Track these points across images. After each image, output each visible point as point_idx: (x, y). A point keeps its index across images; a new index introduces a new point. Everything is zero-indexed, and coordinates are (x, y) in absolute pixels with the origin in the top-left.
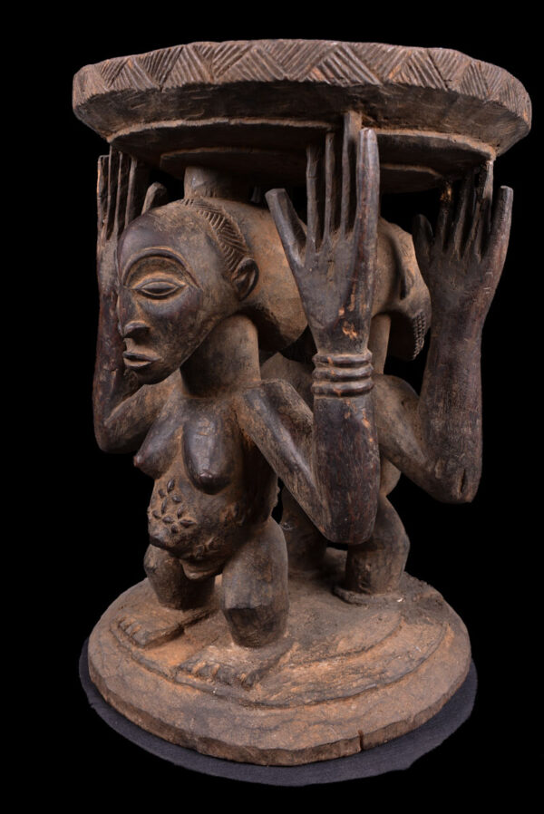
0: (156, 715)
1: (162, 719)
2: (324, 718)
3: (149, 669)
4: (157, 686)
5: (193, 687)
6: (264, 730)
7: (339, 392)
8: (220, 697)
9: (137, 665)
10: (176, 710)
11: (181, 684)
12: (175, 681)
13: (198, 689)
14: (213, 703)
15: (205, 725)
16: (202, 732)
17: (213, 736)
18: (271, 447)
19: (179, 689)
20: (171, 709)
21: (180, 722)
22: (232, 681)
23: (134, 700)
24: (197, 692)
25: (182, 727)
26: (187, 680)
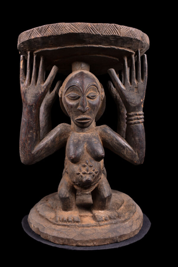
0: (102, 238)
1: (105, 237)
2: (137, 218)
3: (88, 227)
4: (95, 230)
5: (106, 224)
6: (131, 226)
7: (141, 122)
8: (116, 223)
9: (82, 228)
10: (107, 233)
11: (102, 225)
12: (100, 226)
13: (108, 224)
14: (115, 226)
15: (118, 232)
16: (118, 235)
17: (122, 234)
18: (116, 143)
19: (103, 227)
20: (106, 233)
21: (111, 236)
22: (115, 218)
23: (91, 238)
24: (109, 226)
25: (112, 236)
26: (103, 223)
